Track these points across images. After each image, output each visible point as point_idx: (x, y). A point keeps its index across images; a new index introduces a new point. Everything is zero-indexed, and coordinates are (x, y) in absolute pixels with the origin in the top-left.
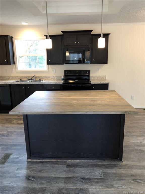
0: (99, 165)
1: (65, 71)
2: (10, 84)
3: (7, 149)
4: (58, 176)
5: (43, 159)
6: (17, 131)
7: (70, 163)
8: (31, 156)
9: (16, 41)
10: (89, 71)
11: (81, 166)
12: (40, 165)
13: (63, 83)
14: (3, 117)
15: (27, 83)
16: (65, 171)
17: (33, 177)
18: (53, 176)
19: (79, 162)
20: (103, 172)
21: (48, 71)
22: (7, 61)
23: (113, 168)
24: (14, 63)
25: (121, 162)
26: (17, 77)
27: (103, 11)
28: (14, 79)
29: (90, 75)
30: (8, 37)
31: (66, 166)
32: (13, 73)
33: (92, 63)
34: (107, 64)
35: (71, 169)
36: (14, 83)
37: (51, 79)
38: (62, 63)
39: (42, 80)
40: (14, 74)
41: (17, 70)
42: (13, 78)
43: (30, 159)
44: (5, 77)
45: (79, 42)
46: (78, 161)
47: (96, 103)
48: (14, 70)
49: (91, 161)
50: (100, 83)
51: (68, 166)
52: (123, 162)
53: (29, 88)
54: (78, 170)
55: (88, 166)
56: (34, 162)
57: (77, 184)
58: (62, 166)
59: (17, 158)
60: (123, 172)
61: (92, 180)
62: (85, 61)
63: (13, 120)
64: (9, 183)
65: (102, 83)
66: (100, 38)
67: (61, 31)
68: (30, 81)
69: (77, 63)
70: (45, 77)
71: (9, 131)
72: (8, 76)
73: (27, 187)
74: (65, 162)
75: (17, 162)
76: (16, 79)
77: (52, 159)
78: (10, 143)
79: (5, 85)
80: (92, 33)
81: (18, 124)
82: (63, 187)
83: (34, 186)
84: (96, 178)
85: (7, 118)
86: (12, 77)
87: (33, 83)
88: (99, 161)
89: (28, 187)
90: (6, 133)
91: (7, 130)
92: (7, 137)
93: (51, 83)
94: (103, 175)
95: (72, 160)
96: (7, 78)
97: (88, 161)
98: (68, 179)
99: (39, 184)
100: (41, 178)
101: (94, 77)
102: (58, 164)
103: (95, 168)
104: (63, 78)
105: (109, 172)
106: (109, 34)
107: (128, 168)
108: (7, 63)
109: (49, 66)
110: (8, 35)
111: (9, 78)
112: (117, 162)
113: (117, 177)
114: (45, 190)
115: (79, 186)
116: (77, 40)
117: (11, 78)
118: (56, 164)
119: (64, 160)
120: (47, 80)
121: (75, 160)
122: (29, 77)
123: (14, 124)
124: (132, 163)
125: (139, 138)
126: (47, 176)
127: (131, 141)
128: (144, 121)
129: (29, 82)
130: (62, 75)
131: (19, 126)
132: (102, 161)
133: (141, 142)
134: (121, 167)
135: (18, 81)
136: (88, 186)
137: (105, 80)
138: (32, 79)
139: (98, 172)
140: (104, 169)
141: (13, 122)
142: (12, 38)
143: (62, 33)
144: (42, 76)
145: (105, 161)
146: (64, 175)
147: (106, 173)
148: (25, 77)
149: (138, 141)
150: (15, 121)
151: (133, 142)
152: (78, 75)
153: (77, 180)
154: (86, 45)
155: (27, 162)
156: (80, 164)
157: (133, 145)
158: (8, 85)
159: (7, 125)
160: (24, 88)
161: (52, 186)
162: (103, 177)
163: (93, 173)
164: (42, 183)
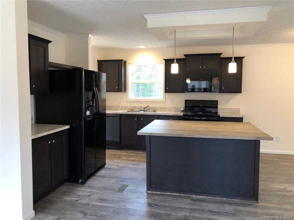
0: (229, 203)
1: (186, 101)
2: (120, 114)
3: (122, 181)
4: (183, 207)
5: (164, 192)
6: (128, 166)
7: (195, 198)
8: (150, 187)
9: (129, 66)
10: (217, 102)
11: (208, 202)
12: (161, 196)
13: (184, 115)
14: (110, 153)
15: (140, 114)
16: (189, 204)
17: (155, 205)
18: (178, 206)
19: (205, 199)
20: (234, 209)
21: (164, 101)
22: (118, 88)
23: (246, 207)
24: (125, 91)
25: (257, 203)
26: (127, 107)
27: (234, 35)
28: (124, 110)
29: (218, 107)
30: (123, 62)
31: (190, 200)
32: (123, 102)
33: (221, 91)
34: (241, 93)
35: (197, 203)
36: (125, 114)
37: (167, 111)
38: (183, 92)
39: (156, 111)
40: (124, 104)
41: (127, 99)
42: (122, 108)
43: (150, 191)
44: (113, 107)
45: (204, 67)
46: (205, 197)
47: (226, 130)
48: (124, 98)
49: (220, 198)
50: (231, 116)
51: (193, 200)
52: (259, 203)
53: (142, 119)
54: (204, 204)
55: (216, 202)
56: (154, 194)
57: (204, 215)
58: (186, 199)
59: (135, 189)
60: (259, 211)
61: (220, 213)
62: (213, 89)
63: (122, 156)
64: (132, 206)
65: (234, 117)
66: (231, 62)
67: (184, 55)
68: (143, 111)
69: (202, 91)
70: (160, 108)
71: (119, 166)
72: (117, 106)
73: (150, 211)
74: (189, 197)
75: (136, 192)
76: (126, 110)
77: (174, 193)
78: (124, 176)
79: (115, 115)
80: (222, 56)
81: (129, 160)
82: (189, 215)
83: (157, 212)
84: (226, 213)
85: (114, 154)
86: (121, 106)
87: (147, 113)
88: (229, 199)
89: (152, 211)
90: (118, 168)
91: (118, 165)
92: (119, 172)
93: (169, 114)
94: (234, 211)
95: (197, 195)
96: (115, 108)
97: (216, 198)
98: (194, 210)
99: (163, 210)
100: (165, 206)
101: (224, 109)
102: (181, 198)
103: (225, 205)
104: (182, 109)
105: (242, 209)
106: (244, 57)
107: (265, 208)
108: (119, 90)
109: (165, 94)
110: (123, 60)
111: (118, 107)
112: (252, 202)
113: (251, 214)
114: (170, 215)
115: (206, 216)
116: (202, 64)
117: (120, 108)
118: (179, 197)
119: (188, 195)
120: (163, 111)
121: (201, 196)
122: (141, 107)
123: (123, 160)
124: (271, 205)
125: (283, 185)
126: (170, 205)
127: (272, 187)
128: (293, 168)
129: (142, 113)
130: (182, 107)
131: (130, 162)
132: (233, 200)
133: (285, 189)
134: (256, 207)
135: (129, 111)
136: (216, 217)
137: (239, 113)
138: (145, 109)
139: (228, 208)
140: (234, 207)
141: (122, 158)
142: (125, 62)
143: (184, 57)
144: (157, 107)
145: (237, 200)
146: (189, 207)
147: (237, 209)
148: (136, 107)
149: (282, 187)
150: (124, 157)
151: (275, 187)
152: (203, 107)
153: (203, 212)
154: (213, 71)
155: (146, 193)
156: (207, 200)
157: (274, 190)
158: (118, 115)
159: (116, 161)
160: (136, 119)
161: (177, 213)
162: (234, 212)
163: (223, 209)
164: (166, 210)
